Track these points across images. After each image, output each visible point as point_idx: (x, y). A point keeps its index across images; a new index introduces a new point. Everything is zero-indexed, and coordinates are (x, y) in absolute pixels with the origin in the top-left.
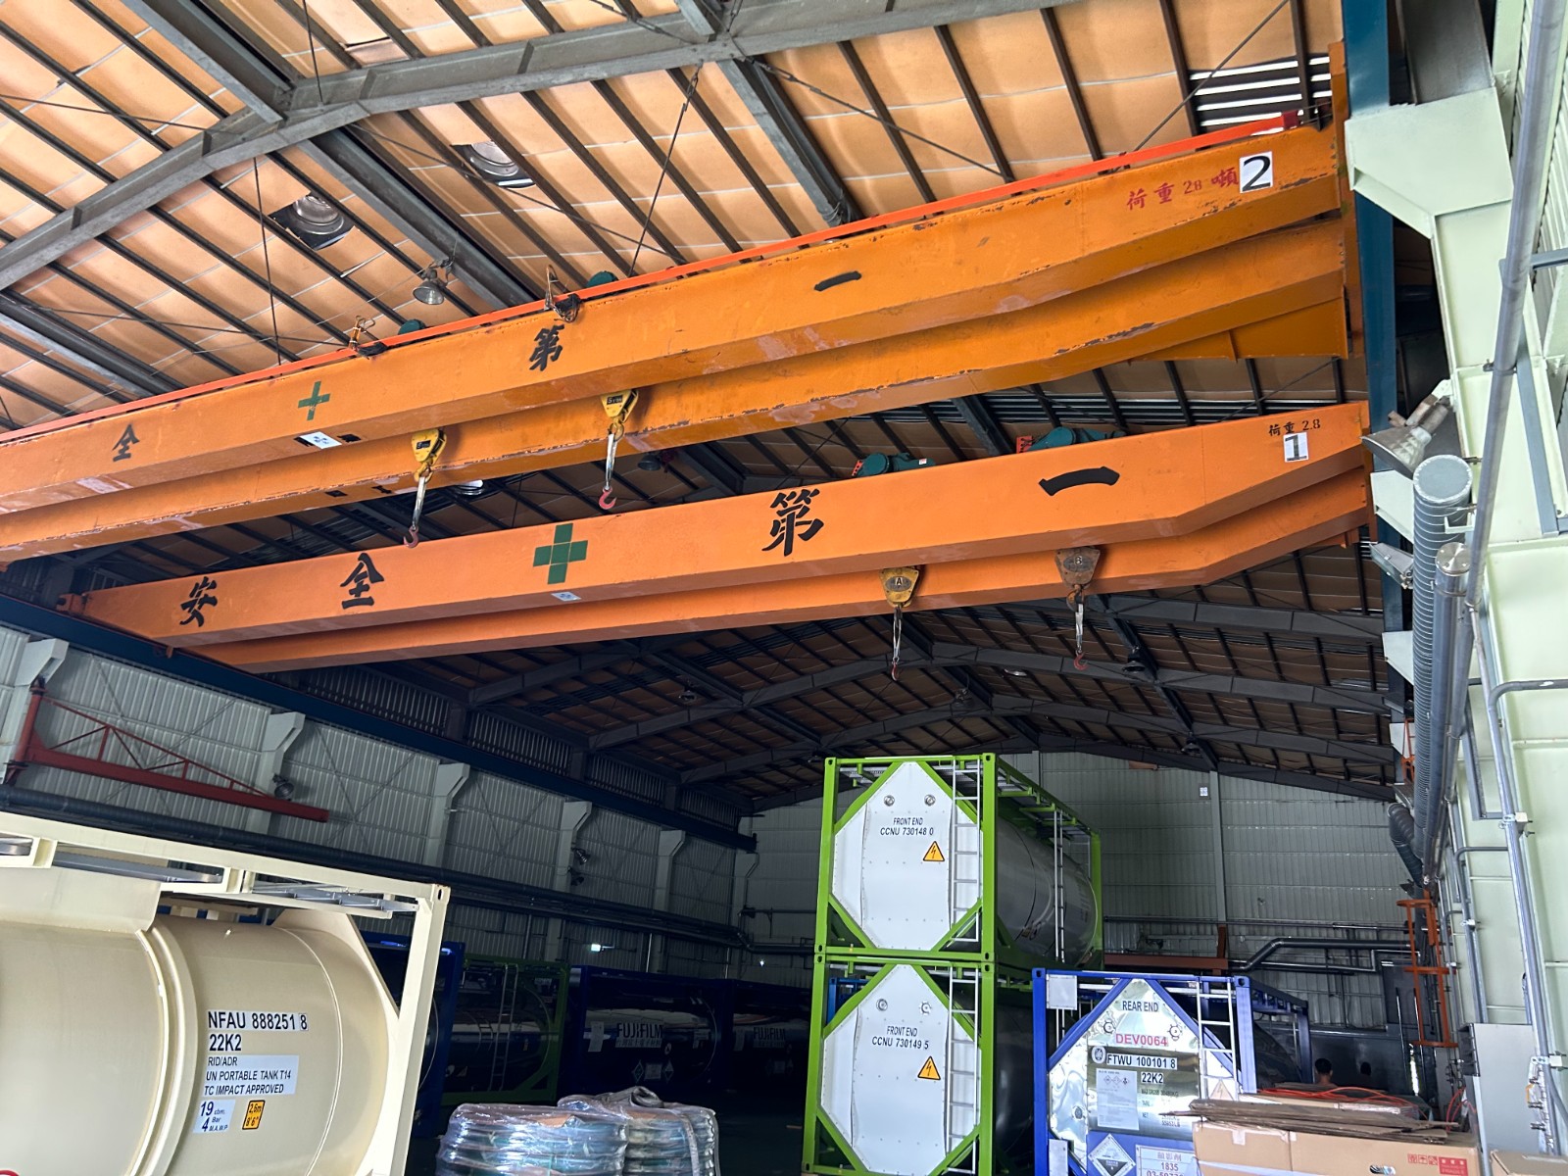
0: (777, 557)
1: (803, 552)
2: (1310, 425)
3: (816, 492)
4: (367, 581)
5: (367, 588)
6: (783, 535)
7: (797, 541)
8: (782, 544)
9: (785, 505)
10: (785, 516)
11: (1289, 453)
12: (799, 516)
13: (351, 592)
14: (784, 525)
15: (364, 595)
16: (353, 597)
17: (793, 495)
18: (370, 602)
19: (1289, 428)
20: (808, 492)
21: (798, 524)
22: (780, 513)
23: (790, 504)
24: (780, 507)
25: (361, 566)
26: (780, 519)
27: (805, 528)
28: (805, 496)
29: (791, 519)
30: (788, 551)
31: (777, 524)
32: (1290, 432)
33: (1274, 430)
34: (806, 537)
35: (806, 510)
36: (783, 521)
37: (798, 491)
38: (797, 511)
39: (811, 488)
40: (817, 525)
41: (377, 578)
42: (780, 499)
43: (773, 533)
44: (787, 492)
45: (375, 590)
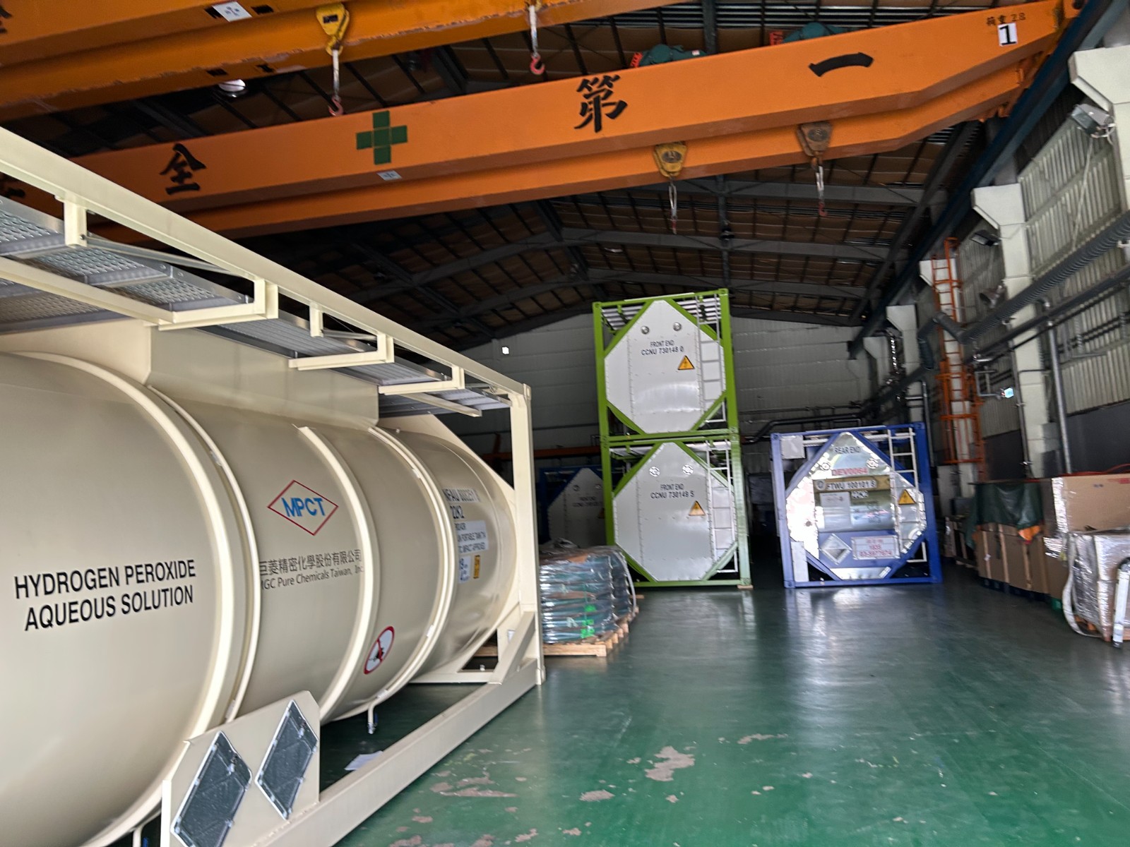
0: (589, 133)
1: (612, 129)
2: (1018, 18)
3: (617, 78)
4: (187, 169)
5: (189, 175)
6: (592, 114)
7: (605, 120)
8: (592, 124)
9: (590, 89)
10: (591, 99)
11: (1003, 39)
12: (605, 98)
13: (174, 179)
14: (592, 106)
15: (188, 181)
16: (176, 184)
17: (596, 80)
18: (195, 187)
19: (1002, 19)
20: (609, 78)
21: (605, 105)
22: (587, 96)
23: (595, 88)
24: (586, 91)
25: (177, 156)
26: (586, 101)
27: (611, 109)
28: (607, 81)
29: (597, 101)
30: (598, 128)
31: (584, 106)
32: (1003, 23)
33: (991, 21)
34: (613, 116)
35: (609, 93)
36: (590, 103)
37: (600, 77)
38: (602, 95)
39: (612, 74)
40: (621, 106)
41: (198, 166)
42: (585, 84)
43: (583, 114)
44: (590, 78)
45: (197, 177)
